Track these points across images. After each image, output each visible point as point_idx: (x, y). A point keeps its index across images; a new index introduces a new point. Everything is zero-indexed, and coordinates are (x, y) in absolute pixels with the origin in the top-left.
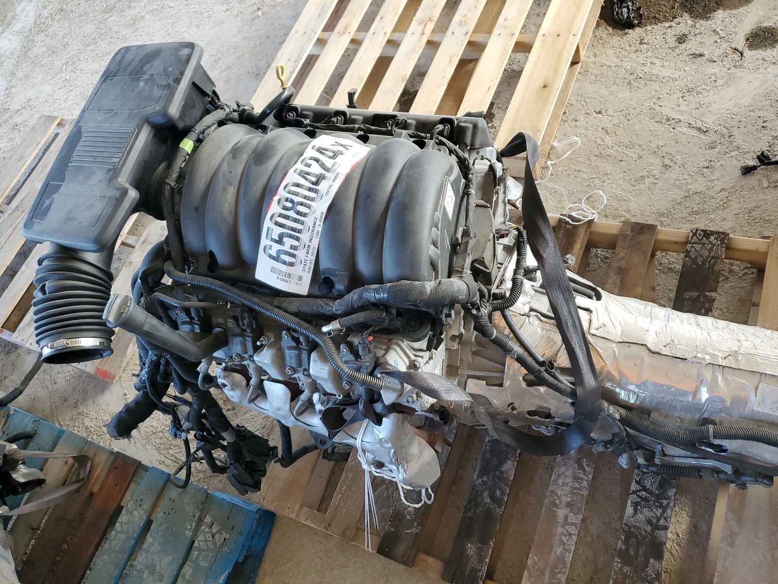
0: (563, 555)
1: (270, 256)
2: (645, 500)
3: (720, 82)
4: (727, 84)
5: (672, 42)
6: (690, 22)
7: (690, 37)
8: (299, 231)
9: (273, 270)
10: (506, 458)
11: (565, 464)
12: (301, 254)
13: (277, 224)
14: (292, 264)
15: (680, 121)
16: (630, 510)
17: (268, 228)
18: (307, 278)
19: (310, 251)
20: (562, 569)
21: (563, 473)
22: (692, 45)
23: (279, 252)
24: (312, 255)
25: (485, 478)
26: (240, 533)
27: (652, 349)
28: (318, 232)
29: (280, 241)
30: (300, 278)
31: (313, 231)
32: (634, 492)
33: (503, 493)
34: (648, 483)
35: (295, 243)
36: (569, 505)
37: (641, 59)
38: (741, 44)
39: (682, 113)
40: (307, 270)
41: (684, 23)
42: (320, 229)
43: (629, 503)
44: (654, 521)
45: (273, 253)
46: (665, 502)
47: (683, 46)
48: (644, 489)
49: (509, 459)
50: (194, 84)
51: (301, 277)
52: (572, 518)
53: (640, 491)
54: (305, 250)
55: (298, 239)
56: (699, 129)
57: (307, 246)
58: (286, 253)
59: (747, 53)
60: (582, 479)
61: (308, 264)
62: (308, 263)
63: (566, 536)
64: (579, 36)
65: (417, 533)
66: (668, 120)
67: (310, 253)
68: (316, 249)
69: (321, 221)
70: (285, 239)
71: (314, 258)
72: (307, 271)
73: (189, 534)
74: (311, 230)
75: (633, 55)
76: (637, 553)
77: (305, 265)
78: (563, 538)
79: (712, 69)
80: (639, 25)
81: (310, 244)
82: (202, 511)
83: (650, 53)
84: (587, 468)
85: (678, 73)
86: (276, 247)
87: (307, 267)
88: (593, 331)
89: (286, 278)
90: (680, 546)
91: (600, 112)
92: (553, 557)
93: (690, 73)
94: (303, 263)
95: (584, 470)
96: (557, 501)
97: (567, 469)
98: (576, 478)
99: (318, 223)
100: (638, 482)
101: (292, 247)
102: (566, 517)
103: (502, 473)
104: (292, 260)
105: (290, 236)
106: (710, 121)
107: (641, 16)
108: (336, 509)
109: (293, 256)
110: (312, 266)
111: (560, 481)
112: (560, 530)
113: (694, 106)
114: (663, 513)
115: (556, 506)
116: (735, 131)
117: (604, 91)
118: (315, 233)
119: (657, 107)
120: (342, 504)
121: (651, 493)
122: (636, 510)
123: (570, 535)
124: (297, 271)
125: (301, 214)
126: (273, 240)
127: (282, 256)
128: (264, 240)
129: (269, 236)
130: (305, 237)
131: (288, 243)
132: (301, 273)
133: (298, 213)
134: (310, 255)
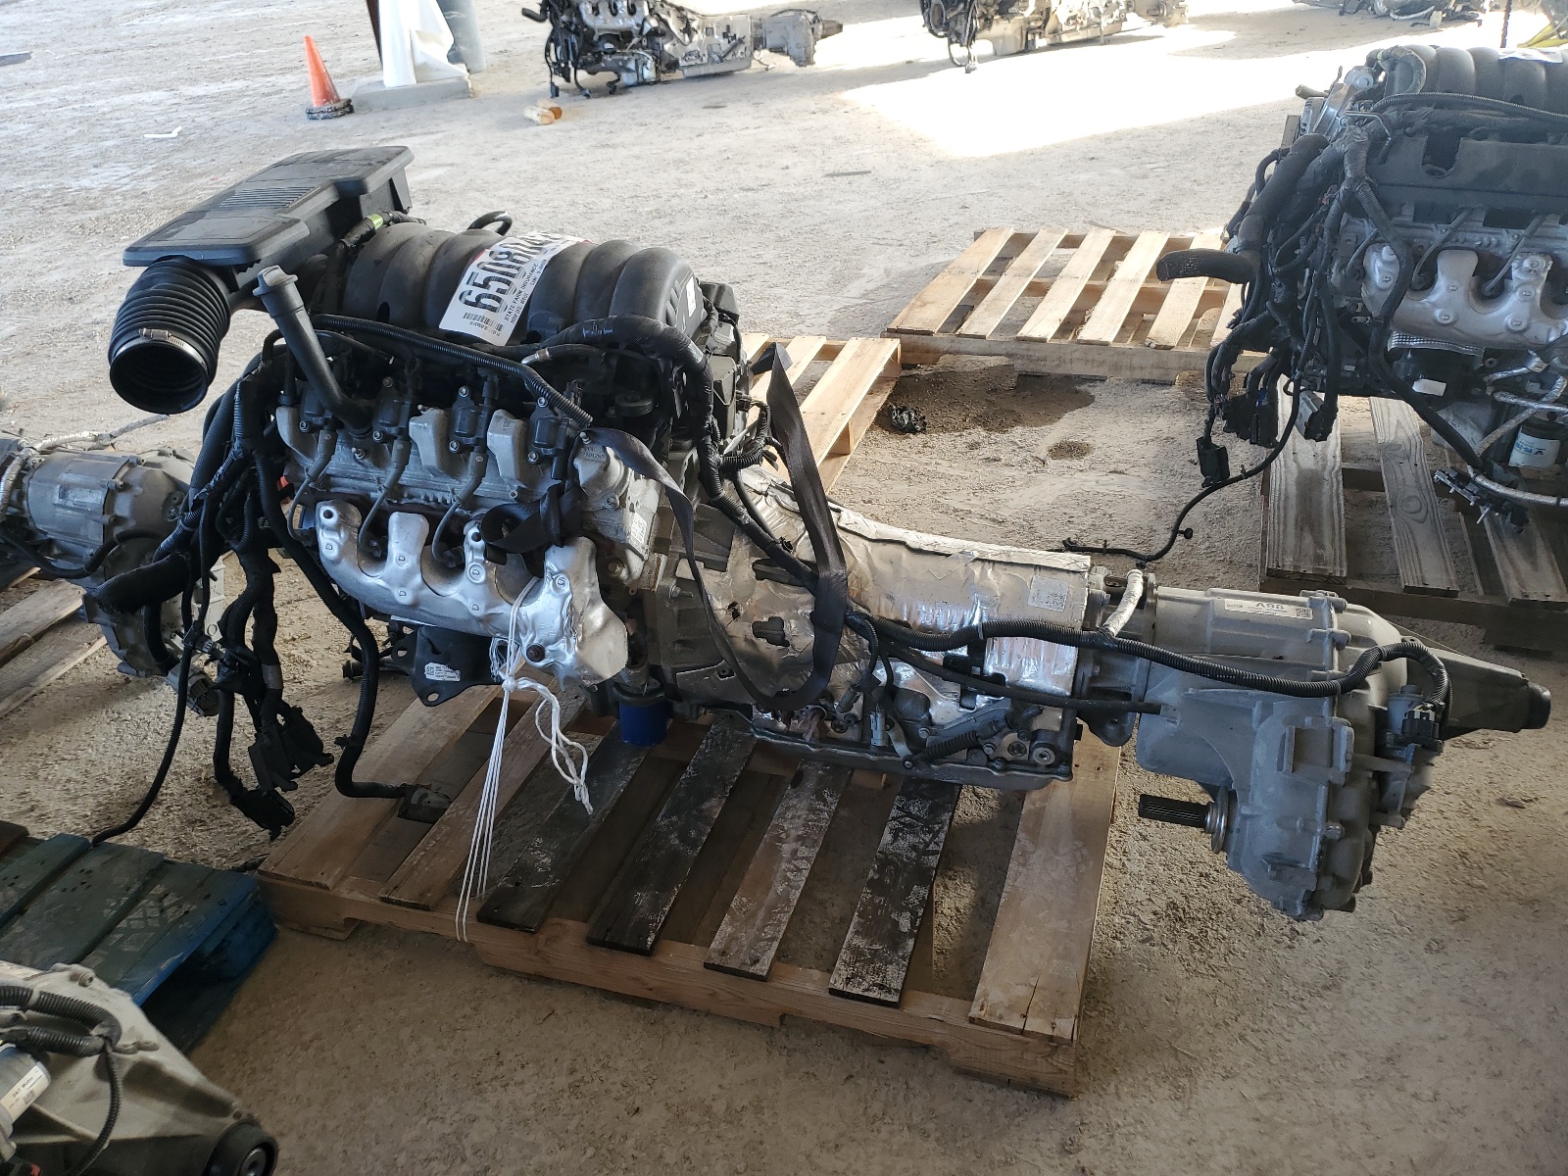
0: (786, 893)
1: (467, 303)
2: (910, 826)
3: (1017, 483)
4: (1027, 484)
5: (962, 447)
6: (984, 433)
7: (982, 445)
8: (512, 276)
9: (467, 316)
10: (710, 795)
11: (796, 797)
12: (507, 299)
13: (484, 269)
14: (493, 309)
15: (970, 512)
16: (887, 837)
17: (473, 273)
18: (509, 329)
19: (521, 297)
20: (783, 908)
21: (794, 806)
22: (987, 451)
23: (479, 298)
24: (523, 302)
25: (674, 818)
26: (223, 904)
27: (913, 545)
28: (535, 279)
29: (485, 285)
30: (500, 328)
31: (528, 277)
32: (894, 819)
33: (700, 833)
34: (914, 810)
35: (504, 286)
36: (799, 838)
37: (924, 459)
38: (1043, 454)
39: (973, 506)
40: (511, 318)
41: (978, 434)
42: (538, 276)
43: (887, 830)
44: (921, 847)
45: (472, 299)
46: (937, 827)
47: (976, 452)
48: (909, 814)
49: (713, 796)
50: (391, 181)
51: (503, 326)
52: (803, 851)
53: (902, 817)
54: (514, 296)
55: (508, 283)
56: (994, 520)
57: (518, 292)
58: (490, 296)
59: (1051, 462)
60: (821, 811)
61: (514, 312)
62: (514, 310)
63: (792, 871)
64: (850, 416)
65: (552, 888)
66: (955, 510)
67: (521, 299)
68: (529, 297)
69: (541, 268)
70: (492, 283)
71: (523, 307)
72: (511, 320)
73: (109, 913)
74: (526, 276)
75: (913, 456)
76: (895, 882)
77: (510, 313)
78: (788, 874)
79: (1007, 472)
80: (923, 431)
81: (522, 290)
82: (145, 884)
83: (935, 456)
84: (829, 799)
85: (967, 474)
86: (477, 291)
87: (512, 315)
88: (841, 524)
89: (485, 325)
90: (961, 922)
91: (870, 502)
92: (771, 895)
93: (985, 474)
94: (508, 310)
95: (825, 801)
96: (783, 836)
97: (801, 802)
98: (812, 810)
99: (538, 269)
101: (499, 290)
102: (795, 852)
103: (702, 811)
104: (495, 304)
105: (499, 280)
106: (1005, 513)
107: (925, 424)
108: (413, 869)
109: (498, 300)
111: (789, 815)
112: (784, 866)
113: (988, 501)
114: (934, 838)
115: (781, 840)
116: (1037, 524)
117: (875, 483)
118: (531, 279)
119: (942, 500)
120: (424, 862)
121: (918, 818)
122: (895, 838)
123: (799, 870)
124: (498, 318)
125: (518, 262)
126: (475, 284)
127: (484, 301)
128: (463, 287)
129: (471, 282)
130: (517, 282)
131: (494, 286)
132: (502, 322)
133: (514, 261)
134: (518, 302)
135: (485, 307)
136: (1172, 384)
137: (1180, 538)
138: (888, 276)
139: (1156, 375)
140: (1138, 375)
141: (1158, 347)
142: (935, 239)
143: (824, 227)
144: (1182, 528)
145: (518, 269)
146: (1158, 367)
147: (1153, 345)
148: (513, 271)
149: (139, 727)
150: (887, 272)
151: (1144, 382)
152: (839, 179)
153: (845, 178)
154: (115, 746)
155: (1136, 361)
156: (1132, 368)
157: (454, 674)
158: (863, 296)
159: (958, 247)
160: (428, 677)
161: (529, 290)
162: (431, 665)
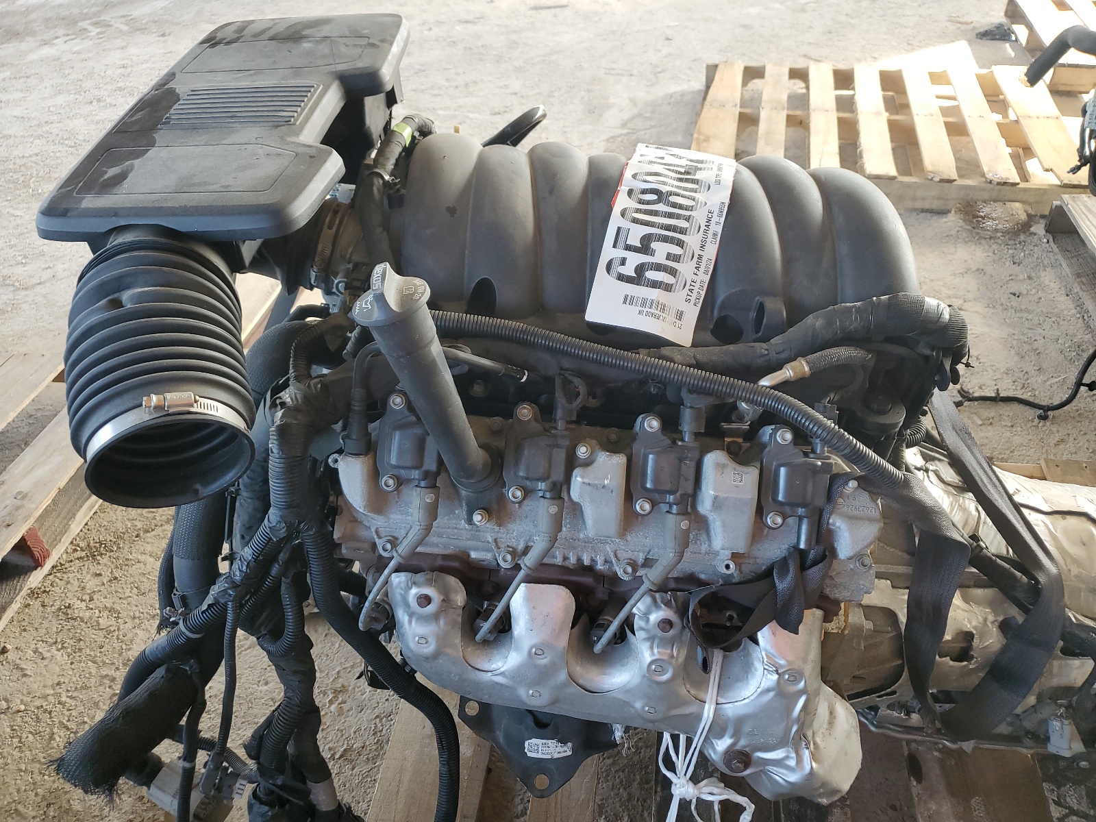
1: (621, 278)
8: (683, 231)
9: (627, 300)
12: (686, 269)
13: (635, 221)
14: (668, 288)
17: (619, 229)
18: (692, 317)
19: (703, 265)
23: (640, 269)
24: (706, 272)
28: (715, 235)
29: (644, 249)
30: (680, 315)
31: (706, 232)
35: (676, 250)
40: (693, 299)
42: (719, 229)
45: (629, 270)
51: (682, 313)
54: (694, 263)
55: (680, 243)
57: (696, 256)
58: (658, 267)
61: (696, 290)
62: (697, 285)
67: (702, 269)
68: (713, 262)
69: (720, 216)
70: (654, 245)
71: (707, 278)
72: (693, 301)
74: (702, 230)
77: (691, 290)
81: (701, 253)
86: (634, 259)
87: (694, 295)
89: (658, 312)
94: (688, 287)
99: (715, 219)
100: (1058, 803)
101: (669, 257)
104: (668, 279)
105: (665, 239)
109: (673, 272)
110: (703, 293)
118: (710, 235)
124: (676, 300)
125: (681, 207)
126: (628, 248)
127: (651, 275)
128: (608, 252)
129: (621, 244)
130: (692, 240)
131: (661, 251)
132: (683, 306)
133: (674, 205)
134: (701, 273)
135: (655, 284)
136: (949, 211)
137: (1083, 389)
138: (635, 105)
139: (936, 205)
140: (919, 205)
141: (942, 181)
142: (659, 70)
143: (554, 57)
144: (1086, 380)
145: (688, 219)
146: (939, 198)
147: (937, 179)
148: (682, 224)
149: (38, 720)
150: (633, 102)
151: (923, 211)
152: (543, 12)
153: (548, 11)
154: (16, 753)
155: (919, 193)
156: (914, 199)
157: (565, 748)
158: (624, 125)
159: (683, 77)
160: (529, 754)
161: (711, 251)
162: (534, 741)
